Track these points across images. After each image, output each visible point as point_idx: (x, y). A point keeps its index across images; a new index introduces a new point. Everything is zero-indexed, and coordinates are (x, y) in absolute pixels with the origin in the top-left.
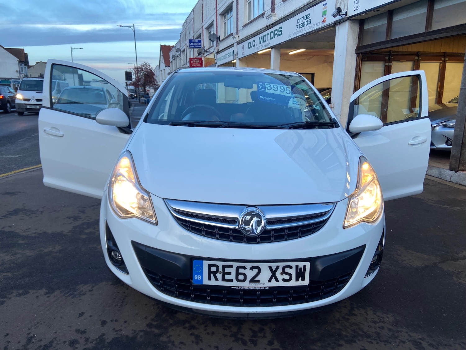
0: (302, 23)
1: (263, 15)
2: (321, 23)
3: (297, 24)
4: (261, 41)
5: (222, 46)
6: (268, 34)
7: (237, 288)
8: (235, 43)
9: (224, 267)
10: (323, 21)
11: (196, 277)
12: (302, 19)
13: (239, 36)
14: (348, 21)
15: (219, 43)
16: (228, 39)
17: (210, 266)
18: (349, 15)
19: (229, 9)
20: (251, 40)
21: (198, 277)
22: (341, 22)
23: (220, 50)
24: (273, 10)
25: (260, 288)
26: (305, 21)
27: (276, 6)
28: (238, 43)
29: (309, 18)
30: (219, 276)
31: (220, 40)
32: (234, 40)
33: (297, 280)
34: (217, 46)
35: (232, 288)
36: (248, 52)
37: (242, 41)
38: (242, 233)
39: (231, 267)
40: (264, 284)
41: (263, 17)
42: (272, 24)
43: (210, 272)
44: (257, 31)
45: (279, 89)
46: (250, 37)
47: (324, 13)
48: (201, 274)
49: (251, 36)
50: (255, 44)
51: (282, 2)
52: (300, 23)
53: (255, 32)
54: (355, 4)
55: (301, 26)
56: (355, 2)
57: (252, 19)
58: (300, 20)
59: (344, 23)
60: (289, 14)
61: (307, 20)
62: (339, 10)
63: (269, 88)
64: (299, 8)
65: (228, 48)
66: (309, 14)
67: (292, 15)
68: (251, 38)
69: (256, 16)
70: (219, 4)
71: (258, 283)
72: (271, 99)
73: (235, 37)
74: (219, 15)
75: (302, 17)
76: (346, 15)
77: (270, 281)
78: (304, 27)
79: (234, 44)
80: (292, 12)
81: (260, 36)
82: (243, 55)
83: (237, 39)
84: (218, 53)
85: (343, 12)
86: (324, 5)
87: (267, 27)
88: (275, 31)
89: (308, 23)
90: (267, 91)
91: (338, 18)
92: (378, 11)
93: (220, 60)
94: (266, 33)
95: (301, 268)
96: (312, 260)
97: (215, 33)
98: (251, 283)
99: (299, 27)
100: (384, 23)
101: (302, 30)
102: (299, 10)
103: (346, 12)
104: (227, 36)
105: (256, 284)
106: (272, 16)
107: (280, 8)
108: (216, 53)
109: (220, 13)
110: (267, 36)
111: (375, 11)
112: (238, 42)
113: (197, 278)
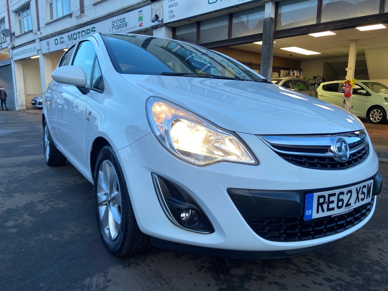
0: (118, 26)
1: (70, 15)
2: (138, 26)
3: (113, 26)
4: (70, 38)
5: (17, 42)
6: (80, 32)
7: (335, 215)
8: (37, 39)
10: (140, 25)
11: (307, 212)
12: (117, 22)
13: (41, 33)
14: (164, 27)
15: (14, 39)
16: (26, 35)
18: (165, 22)
19: (26, 7)
20: (58, 37)
21: (309, 212)
22: (157, 27)
23: (16, 46)
24: (82, 11)
25: (348, 212)
26: (121, 24)
27: (85, 9)
28: (41, 40)
29: (125, 21)
30: (325, 207)
31: (16, 36)
32: (36, 36)
33: (367, 197)
34: (11, 41)
35: (332, 216)
36: (54, 48)
40: (352, 206)
41: (71, 17)
42: (84, 24)
43: (319, 204)
44: (65, 29)
46: (56, 34)
47: (141, 19)
48: (312, 209)
49: (57, 33)
50: (63, 41)
51: (92, 6)
52: (115, 25)
53: (63, 30)
54: (170, 13)
55: (116, 27)
56: (170, 12)
57: (55, 18)
58: (115, 23)
59: (161, 28)
60: (103, 16)
61: (123, 23)
62: (157, 17)
64: (113, 12)
65: (27, 44)
66: (125, 18)
67: (105, 18)
68: (57, 35)
69: (60, 15)
70: (11, 2)
71: (349, 207)
72: (200, 66)
73: (37, 34)
74: (13, 12)
75: (118, 20)
76: (162, 22)
77: (355, 202)
78: (121, 29)
79: (36, 41)
80: (106, 15)
81: (69, 34)
82: (48, 50)
83: (40, 36)
84: (13, 48)
85: (160, 19)
86: (139, 12)
87: (77, 26)
88: (87, 30)
89: (125, 26)
90: (195, 59)
91: (156, 23)
92: (190, 20)
93: (18, 55)
94: (76, 31)
95: (369, 186)
96: (374, 178)
97: (7, 27)
98: (346, 208)
99: (114, 28)
100: (195, 31)
101: (118, 31)
102: (113, 13)
103: (162, 19)
104: (23, 32)
106: (82, 17)
107: (91, 10)
108: (11, 48)
109: (13, 10)
110: (78, 35)
111: (188, 21)
112: (41, 38)
113: (308, 213)
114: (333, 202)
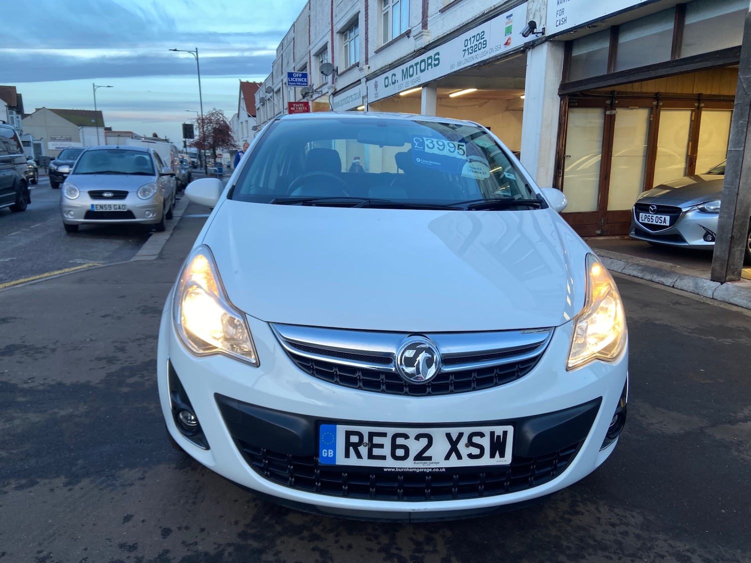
0: (472, 47)
1: (408, 34)
2: (503, 46)
3: (464, 48)
4: (405, 75)
5: (341, 83)
6: (417, 63)
7: (393, 470)
8: (362, 78)
9: (372, 435)
10: (507, 44)
11: (325, 452)
12: (472, 39)
13: (369, 68)
14: (547, 43)
15: (336, 78)
16: (351, 71)
17: (348, 434)
18: (548, 33)
19: (353, 24)
20: (389, 74)
21: (328, 452)
22: (535, 45)
23: (338, 89)
24: (425, 25)
25: (430, 470)
26: (478, 43)
27: (429, 19)
28: (368, 79)
29: (484, 38)
30: (363, 450)
31: (339, 73)
32: (362, 73)
33: (492, 456)
34: (333, 83)
35: (385, 470)
36: (384, 93)
37: (374, 75)
38: (401, 380)
39: (384, 435)
40: (439, 463)
41: (409, 37)
42: (424, 48)
43: (348, 444)
44: (399, 60)
45: (447, 148)
46: (387, 69)
47: (509, 31)
48: (334, 447)
49: (388, 66)
50: (395, 81)
51: (439, 13)
52: (469, 46)
53: (396, 61)
54: (558, 15)
55: (470, 51)
56: (558, 12)
57: (390, 40)
58: (469, 42)
59: (541, 45)
60: (451, 31)
61: (480, 41)
62: (532, 26)
63: (431, 146)
64: (467, 23)
65: (351, 86)
66: (484, 32)
67: (456, 34)
68: (389, 71)
69: (396, 35)
70: (336, 16)
71: (428, 462)
72: (434, 163)
73: (363, 69)
74: (337, 33)
75: (473, 37)
76: (543, 33)
77: (447, 457)
78: (476, 53)
79: (362, 81)
80: (456, 29)
81: (404, 67)
82: (375, 97)
83: (367, 72)
84: (335, 94)
85: (539, 29)
86: (507, 17)
87: (415, 53)
88: (428, 58)
89: (482, 46)
90: (427, 150)
91: (531, 37)
92: (595, 26)
93: (339, 106)
94: (413, 62)
95: (499, 437)
96: (517, 423)
97: (330, 62)
98: (417, 462)
99: (467, 52)
100: (606, 46)
101: (472, 57)
102: (466, 25)
103: (544, 29)
104: (349, 67)
105: (424, 463)
106: (423, 35)
107: (437, 22)
108: (332, 94)
109: (338, 31)
110: (415, 67)
111: (590, 27)
112: (367, 77)
113: (326, 454)
114: (381, 446)
